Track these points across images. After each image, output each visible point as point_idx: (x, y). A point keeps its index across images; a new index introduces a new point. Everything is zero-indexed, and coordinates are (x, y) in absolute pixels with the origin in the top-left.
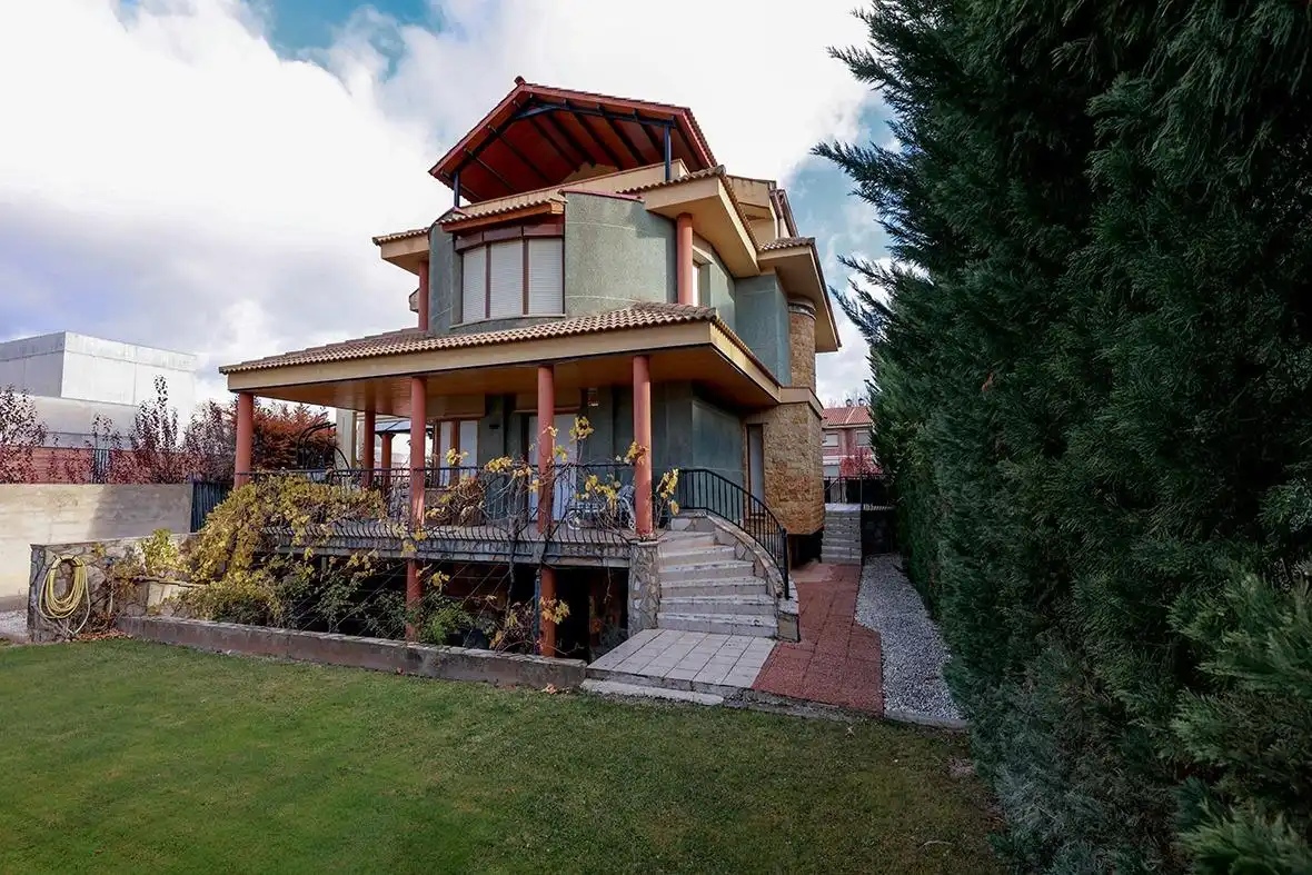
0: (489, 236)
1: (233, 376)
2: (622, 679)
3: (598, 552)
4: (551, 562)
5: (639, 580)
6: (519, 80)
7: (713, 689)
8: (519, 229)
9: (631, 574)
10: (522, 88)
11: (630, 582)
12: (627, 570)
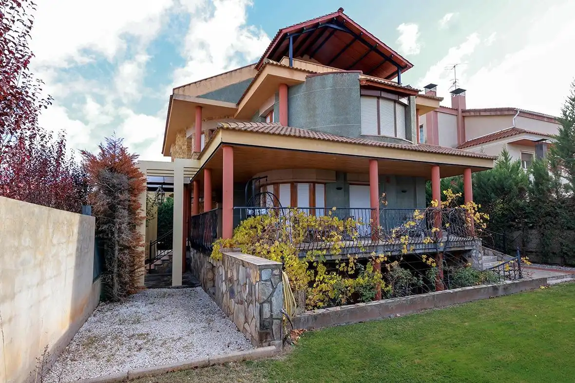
3: (463, 244)
8: (397, 96)
9: (475, 251)
10: (341, 14)
11: (474, 255)
12: (471, 250)
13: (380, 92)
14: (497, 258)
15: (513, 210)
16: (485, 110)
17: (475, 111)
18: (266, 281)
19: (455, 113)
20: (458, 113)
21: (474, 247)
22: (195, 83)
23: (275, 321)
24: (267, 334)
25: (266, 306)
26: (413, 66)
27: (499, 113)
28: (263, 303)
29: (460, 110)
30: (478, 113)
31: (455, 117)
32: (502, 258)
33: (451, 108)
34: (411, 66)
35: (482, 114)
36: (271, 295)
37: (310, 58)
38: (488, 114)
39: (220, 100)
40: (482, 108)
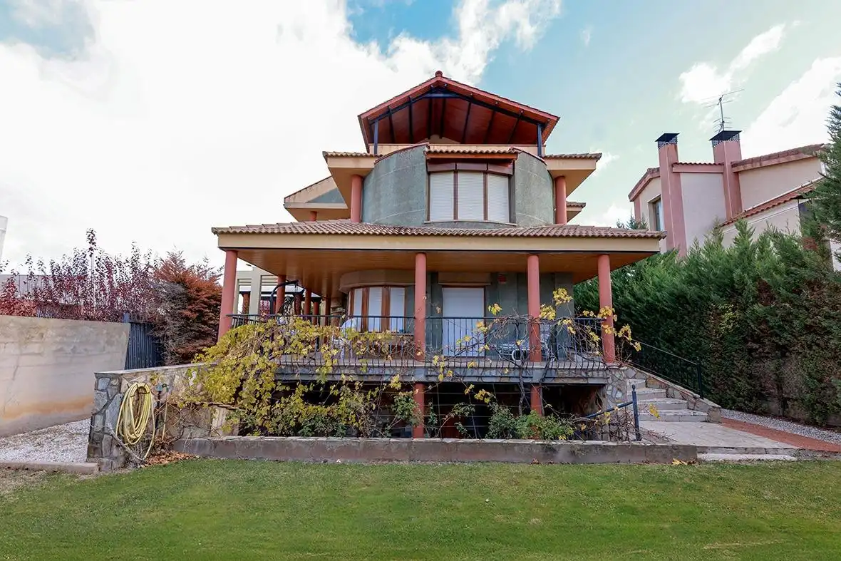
0: (460, 166)
1: (221, 236)
2: (716, 450)
3: (584, 374)
4: (547, 381)
5: (621, 391)
6: (439, 73)
7: (781, 451)
8: (485, 165)
9: (610, 388)
10: (439, 79)
11: (609, 393)
12: (604, 385)
13: (454, 164)
14: (688, 403)
15: (752, 322)
16: (769, 157)
17: (752, 161)
18: (102, 390)
19: (718, 169)
20: (725, 169)
21: (610, 381)
22: (306, 188)
23: (105, 436)
24: (95, 449)
25: (99, 418)
26: (558, 118)
27: (793, 158)
28: (96, 414)
29: (728, 164)
30: (760, 164)
31: (720, 177)
32: (695, 404)
33: (713, 162)
34: (556, 119)
35: (765, 163)
36: (106, 406)
37: (441, 138)
38: (775, 162)
39: (331, 202)
40: (764, 155)
